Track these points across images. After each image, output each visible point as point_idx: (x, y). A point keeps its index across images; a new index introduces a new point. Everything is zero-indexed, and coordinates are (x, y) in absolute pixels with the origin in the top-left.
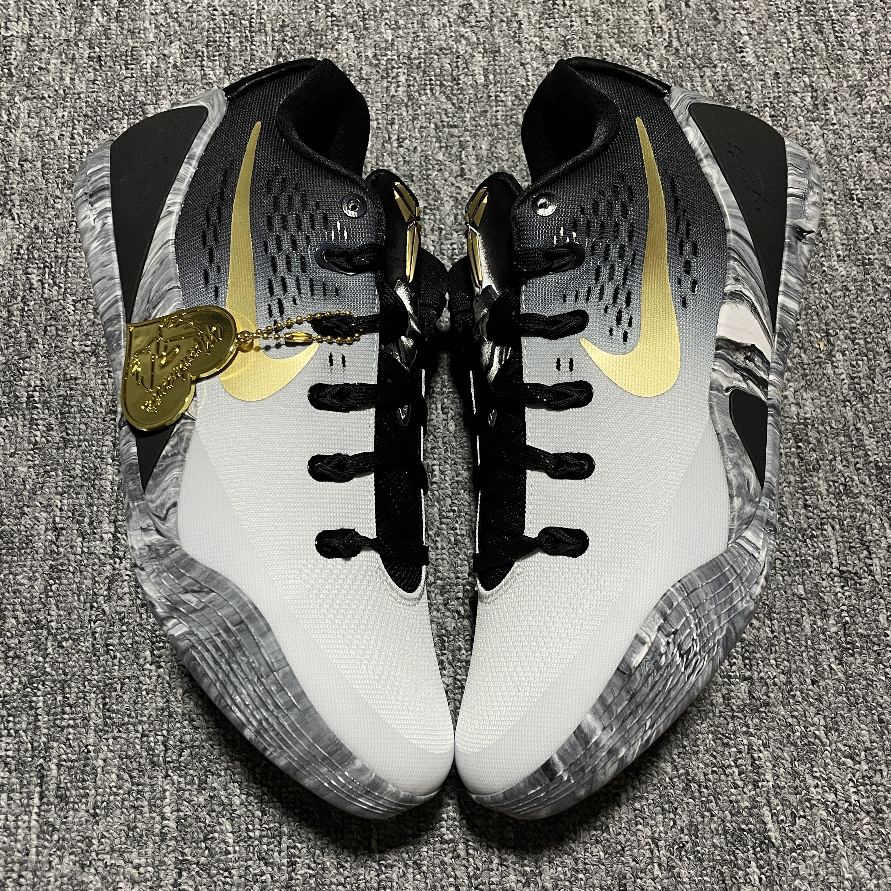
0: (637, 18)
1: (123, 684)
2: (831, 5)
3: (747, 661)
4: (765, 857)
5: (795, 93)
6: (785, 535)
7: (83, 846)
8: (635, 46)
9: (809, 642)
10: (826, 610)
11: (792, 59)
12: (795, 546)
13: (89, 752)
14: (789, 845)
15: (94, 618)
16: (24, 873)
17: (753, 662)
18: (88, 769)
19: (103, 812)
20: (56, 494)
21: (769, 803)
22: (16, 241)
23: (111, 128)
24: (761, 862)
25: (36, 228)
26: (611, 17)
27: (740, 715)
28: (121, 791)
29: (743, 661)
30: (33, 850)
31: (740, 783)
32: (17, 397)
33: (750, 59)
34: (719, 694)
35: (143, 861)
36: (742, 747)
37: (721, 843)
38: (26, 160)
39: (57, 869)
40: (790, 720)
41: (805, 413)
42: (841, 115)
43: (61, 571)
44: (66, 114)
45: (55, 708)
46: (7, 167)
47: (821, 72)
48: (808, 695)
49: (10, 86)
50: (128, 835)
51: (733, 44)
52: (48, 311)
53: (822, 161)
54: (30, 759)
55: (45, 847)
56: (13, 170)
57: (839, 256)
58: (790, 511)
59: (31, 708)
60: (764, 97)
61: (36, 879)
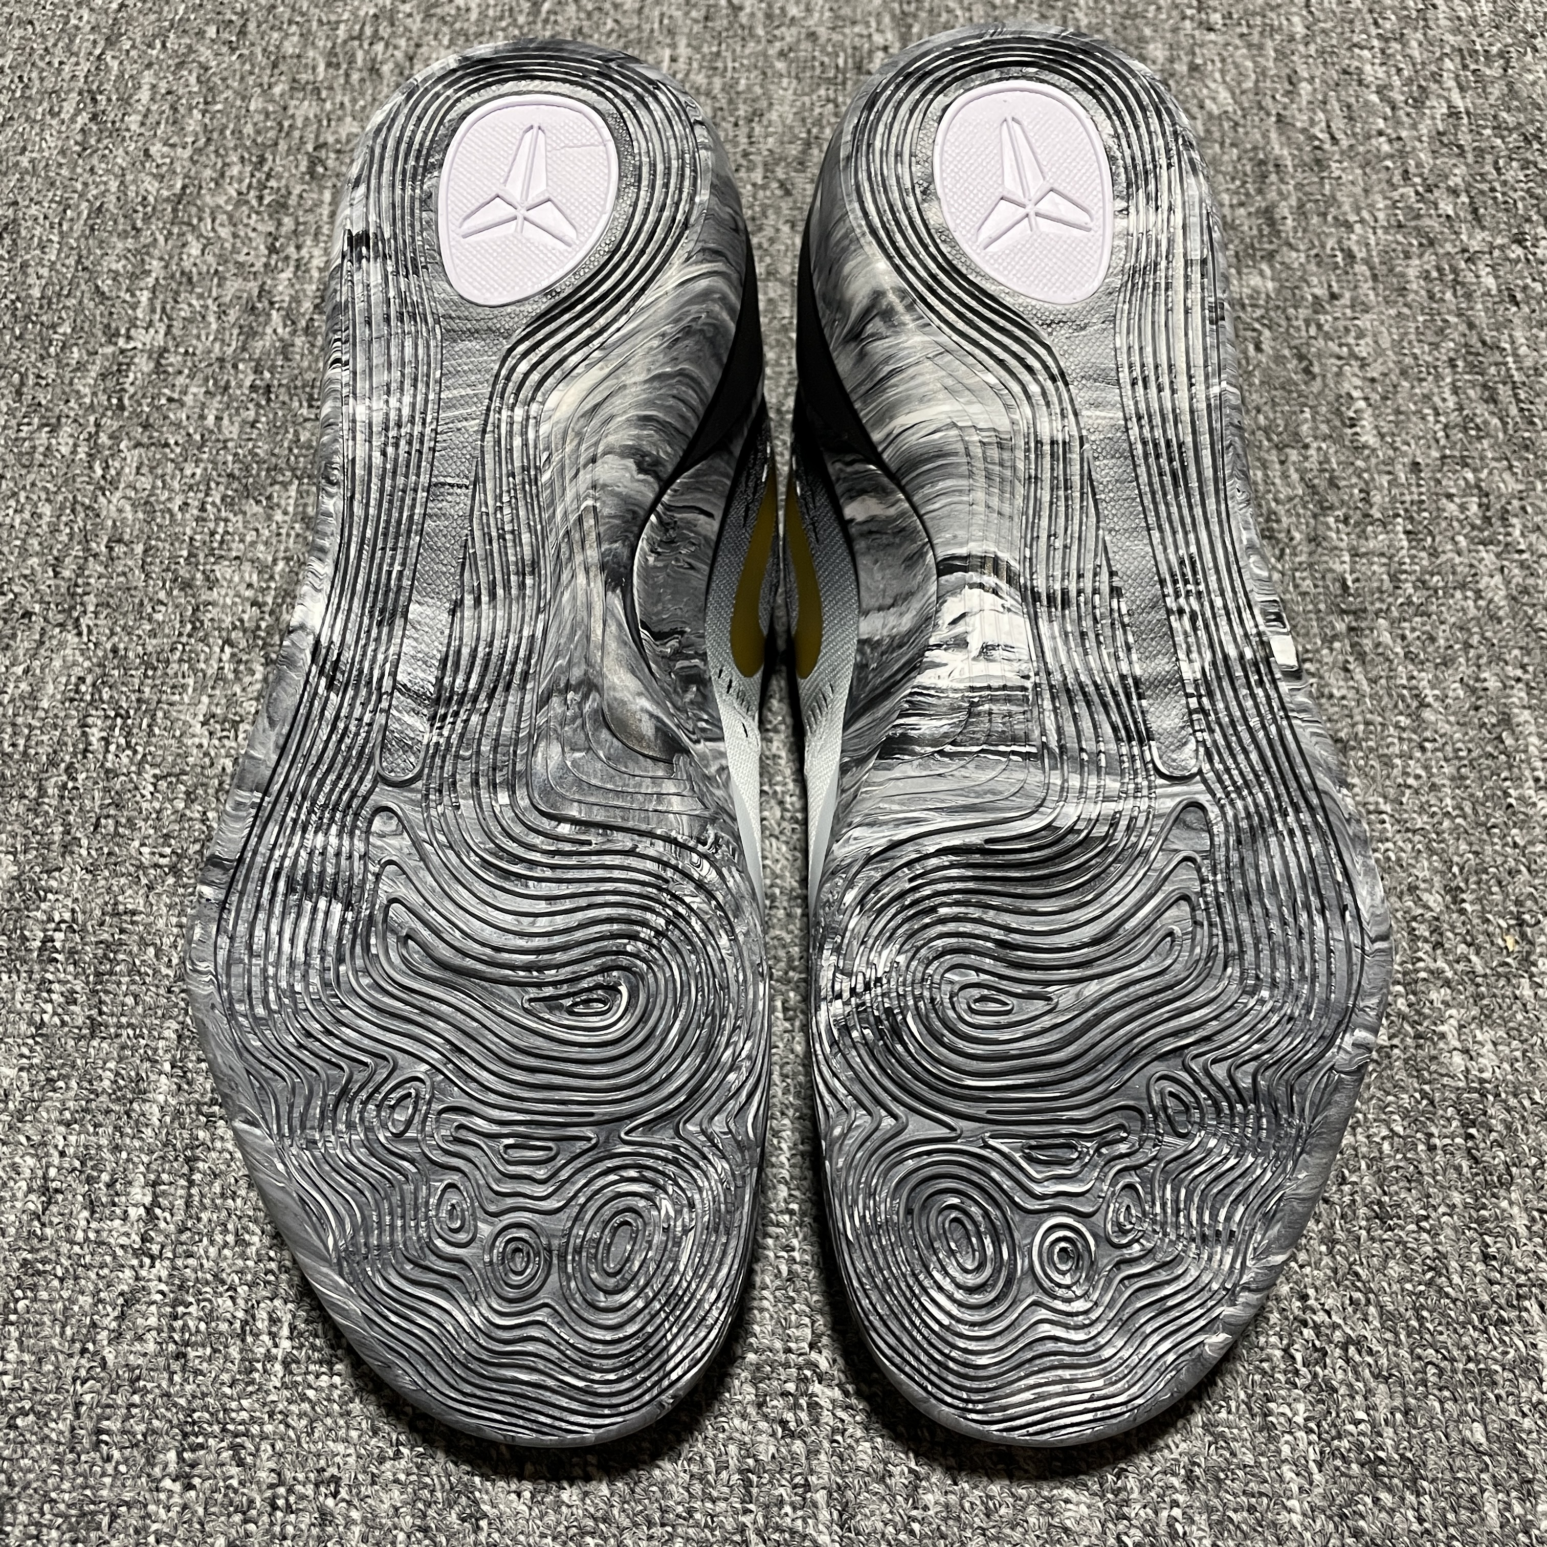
1: (114, 1517)
2: (1510, 359)
5: (1450, 497)
11: (1443, 442)
12: (1466, 1339)
15: (83, 1373)
20: (60, 1123)
22: (78, 671)
23: (269, 498)
25: (115, 650)
32: (24, 939)
33: (1369, 438)
38: (120, 541)
41: (1481, 1071)
42: (1533, 537)
43: (39, 1273)
44: (199, 471)
46: (87, 550)
47: (1494, 464)
49: (116, 425)
51: (1338, 413)
52: (106, 790)
53: (1501, 613)
56: (95, 556)
57: (1537, 780)
58: (1454, 1264)
60: (1393, 500)
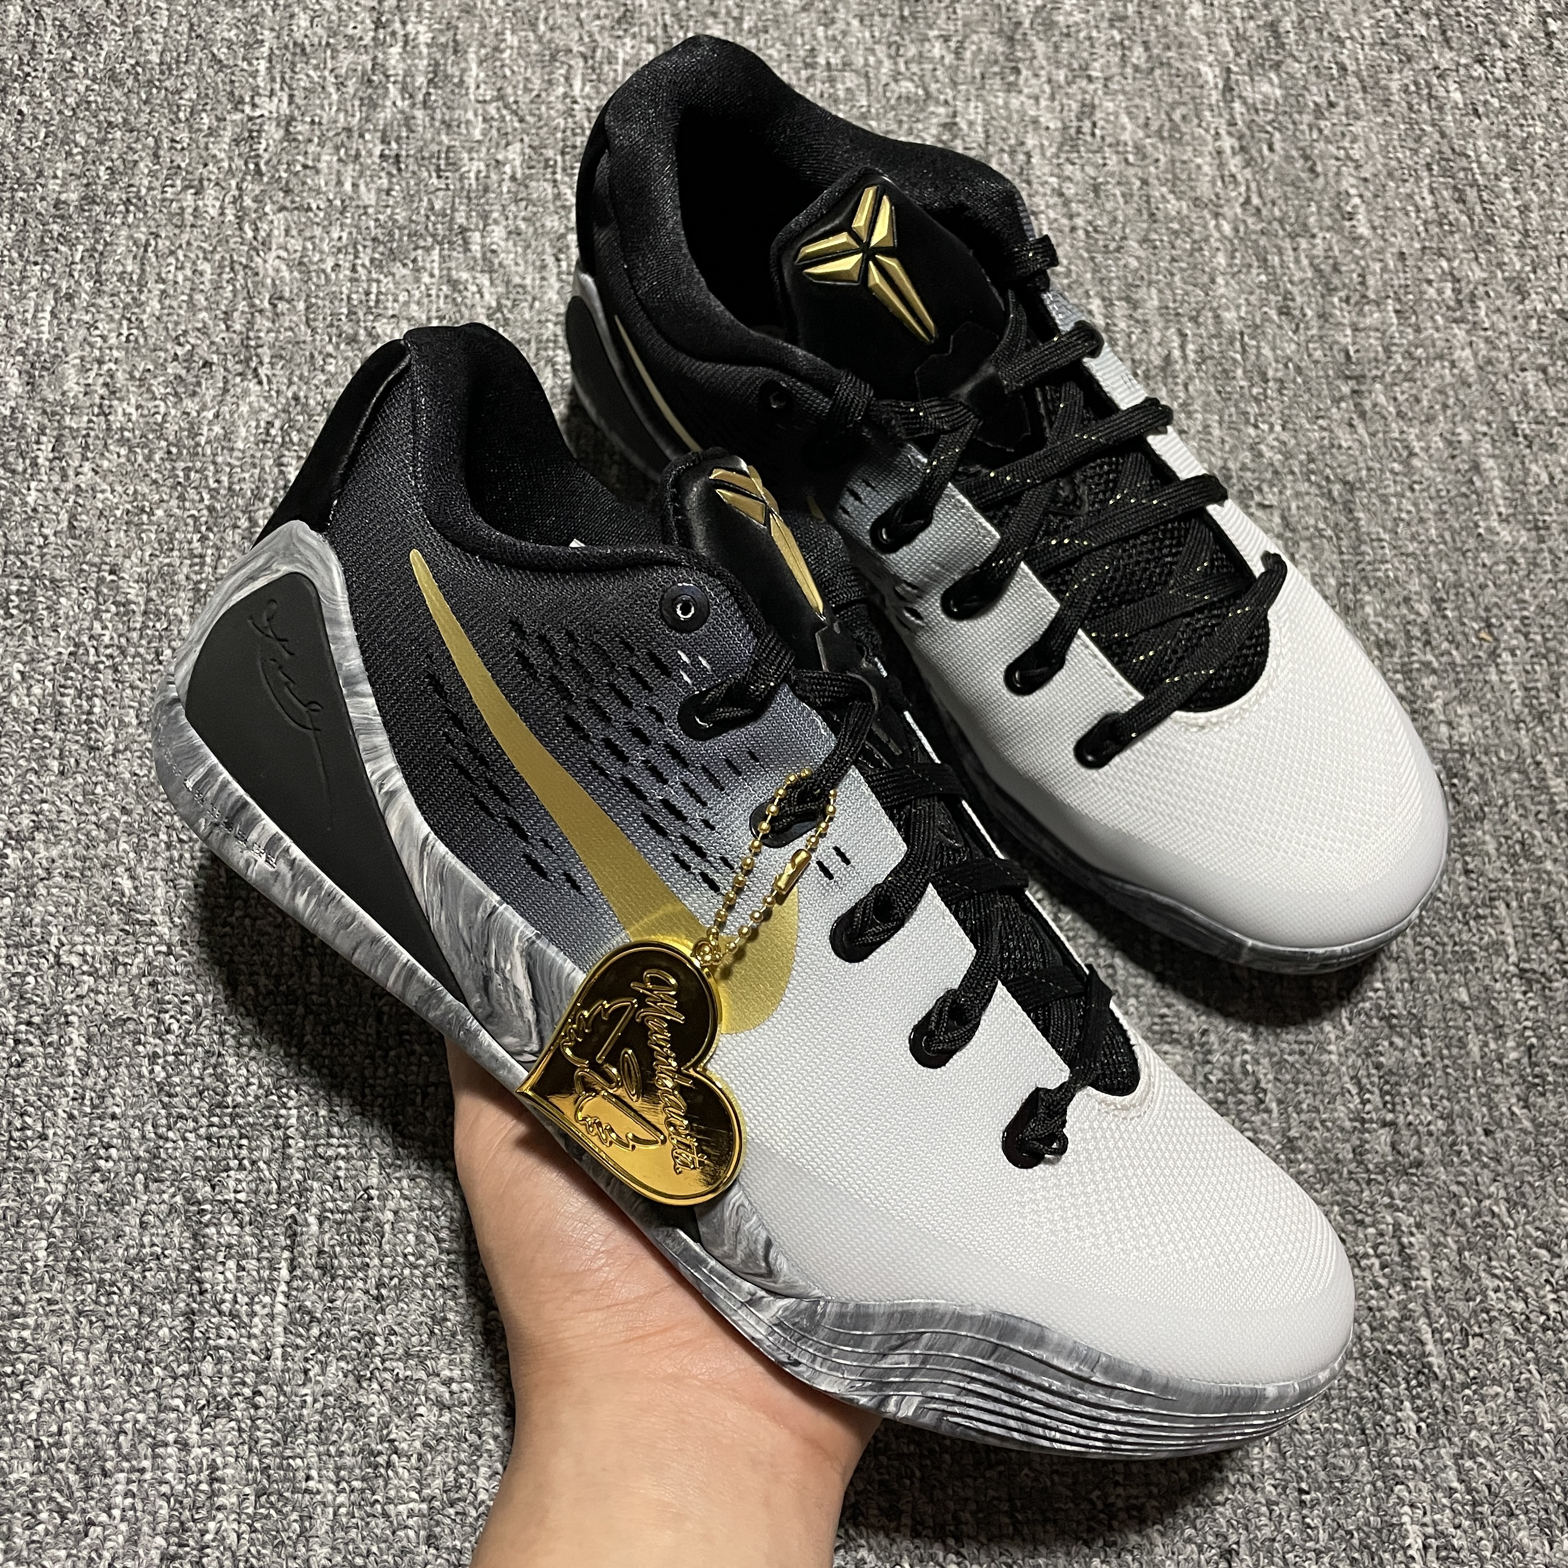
0: (1199, 161)
3: (1388, 1098)
4: (1424, 1395)
6: (1437, 912)
7: (360, 1347)
8: (1197, 199)
9: (1479, 1073)
10: (1501, 1026)
13: (370, 1198)
14: (1459, 1377)
16: (262, 1388)
17: (1397, 1099)
18: (369, 1225)
19: (393, 1294)
21: (1427, 1314)
24: (1419, 1402)
26: (1162, 157)
27: (1380, 1178)
28: (421, 1262)
29: (1382, 1097)
30: (278, 1352)
31: (1383, 1281)
34: (1348, 1146)
35: (456, 1373)
36: (1383, 1226)
37: (1357, 1371)
39: (318, 1382)
40: (1454, 1188)
45: (316, 1127)
48: (1479, 1151)
50: (432, 1332)
54: (274, 1207)
55: (298, 1347)
59: (278, 1127)
61: (282, 1399)
